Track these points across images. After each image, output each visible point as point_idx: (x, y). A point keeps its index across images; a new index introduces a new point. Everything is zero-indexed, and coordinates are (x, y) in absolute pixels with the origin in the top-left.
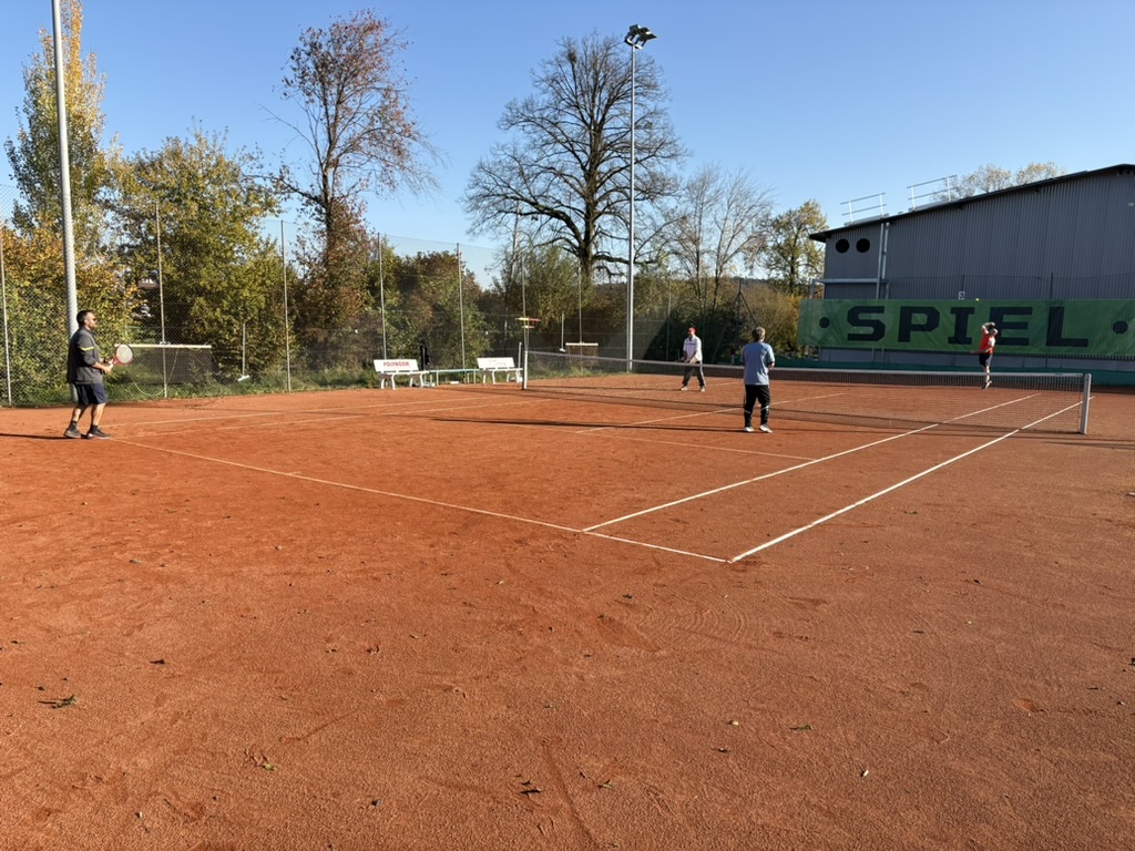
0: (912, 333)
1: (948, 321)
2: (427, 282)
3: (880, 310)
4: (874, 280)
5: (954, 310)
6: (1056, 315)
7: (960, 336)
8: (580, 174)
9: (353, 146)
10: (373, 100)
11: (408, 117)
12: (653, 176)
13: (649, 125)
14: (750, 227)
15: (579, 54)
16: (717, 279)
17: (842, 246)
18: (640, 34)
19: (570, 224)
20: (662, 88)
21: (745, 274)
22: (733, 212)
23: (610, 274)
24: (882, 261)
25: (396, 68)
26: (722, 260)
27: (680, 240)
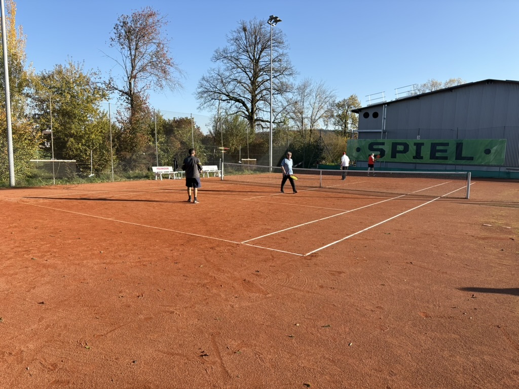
0: (397, 154)
1: (412, 149)
2: (178, 131)
3: (383, 144)
4: (380, 131)
5: (415, 144)
6: (459, 146)
7: (418, 156)
8: (249, 82)
9: (143, 69)
10: (152, 48)
11: (169, 56)
12: (282, 83)
13: (280, 60)
14: (326, 107)
15: (248, 28)
16: (311, 130)
17: (366, 115)
18: (274, 19)
19: (244, 105)
20: (286, 44)
21: (324, 128)
22: (318, 100)
23: (263, 128)
24: (384, 122)
25: (163, 33)
26: (313, 122)
27: (294, 112)
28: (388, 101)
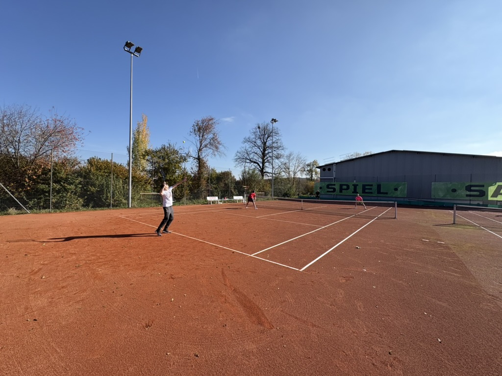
0: (343, 190)
1: (352, 188)
3: (334, 185)
4: (332, 178)
5: (353, 185)
6: (379, 186)
7: (355, 191)
8: (261, 153)
9: (206, 146)
10: (211, 136)
11: (219, 140)
12: (278, 154)
13: (277, 142)
14: (301, 165)
15: (261, 127)
16: (294, 178)
17: (324, 170)
18: (274, 120)
19: (259, 165)
20: (280, 134)
21: (301, 177)
22: (297, 162)
23: (268, 176)
24: (334, 173)
25: (217, 129)
26: (295, 173)
27: (285, 168)
28: (336, 162)
